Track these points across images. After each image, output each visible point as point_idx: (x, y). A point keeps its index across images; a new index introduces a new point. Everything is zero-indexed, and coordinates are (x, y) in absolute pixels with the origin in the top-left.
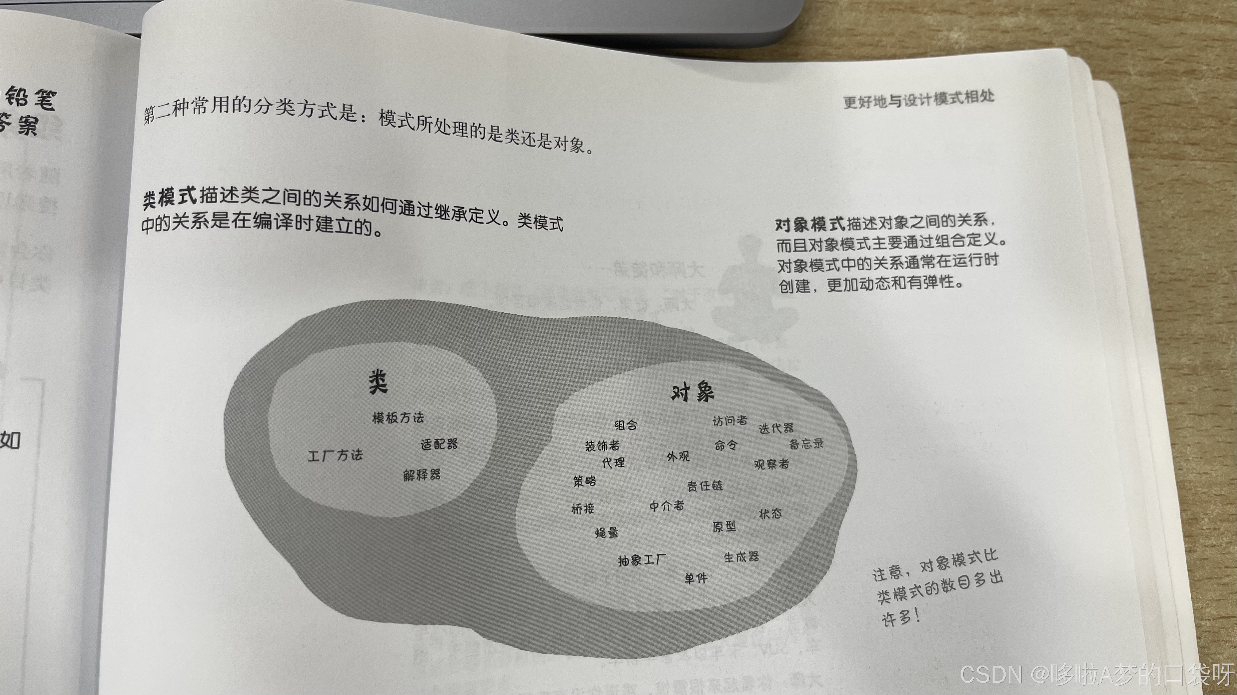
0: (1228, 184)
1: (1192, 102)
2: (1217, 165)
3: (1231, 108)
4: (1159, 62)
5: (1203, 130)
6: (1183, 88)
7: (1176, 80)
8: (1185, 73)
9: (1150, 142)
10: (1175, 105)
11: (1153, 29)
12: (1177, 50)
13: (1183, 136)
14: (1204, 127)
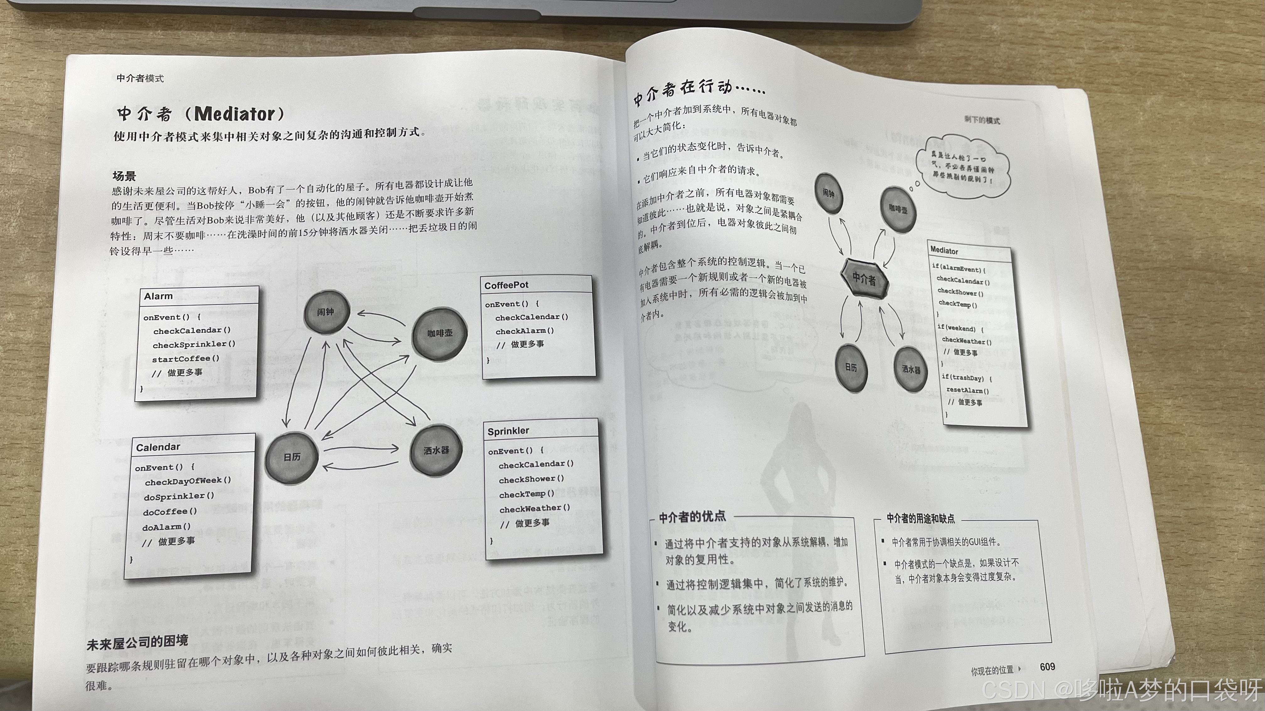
0: (1134, 105)
1: (1116, 63)
2: (1128, 95)
3: (1137, 66)
4: (1100, 43)
6: (1112, 56)
7: (1109, 52)
8: (1113, 48)
9: (1094, 84)
10: (1107, 65)
11: (1096, 25)
12: (1109, 37)
13: (1111, 81)
14: (1122, 76)
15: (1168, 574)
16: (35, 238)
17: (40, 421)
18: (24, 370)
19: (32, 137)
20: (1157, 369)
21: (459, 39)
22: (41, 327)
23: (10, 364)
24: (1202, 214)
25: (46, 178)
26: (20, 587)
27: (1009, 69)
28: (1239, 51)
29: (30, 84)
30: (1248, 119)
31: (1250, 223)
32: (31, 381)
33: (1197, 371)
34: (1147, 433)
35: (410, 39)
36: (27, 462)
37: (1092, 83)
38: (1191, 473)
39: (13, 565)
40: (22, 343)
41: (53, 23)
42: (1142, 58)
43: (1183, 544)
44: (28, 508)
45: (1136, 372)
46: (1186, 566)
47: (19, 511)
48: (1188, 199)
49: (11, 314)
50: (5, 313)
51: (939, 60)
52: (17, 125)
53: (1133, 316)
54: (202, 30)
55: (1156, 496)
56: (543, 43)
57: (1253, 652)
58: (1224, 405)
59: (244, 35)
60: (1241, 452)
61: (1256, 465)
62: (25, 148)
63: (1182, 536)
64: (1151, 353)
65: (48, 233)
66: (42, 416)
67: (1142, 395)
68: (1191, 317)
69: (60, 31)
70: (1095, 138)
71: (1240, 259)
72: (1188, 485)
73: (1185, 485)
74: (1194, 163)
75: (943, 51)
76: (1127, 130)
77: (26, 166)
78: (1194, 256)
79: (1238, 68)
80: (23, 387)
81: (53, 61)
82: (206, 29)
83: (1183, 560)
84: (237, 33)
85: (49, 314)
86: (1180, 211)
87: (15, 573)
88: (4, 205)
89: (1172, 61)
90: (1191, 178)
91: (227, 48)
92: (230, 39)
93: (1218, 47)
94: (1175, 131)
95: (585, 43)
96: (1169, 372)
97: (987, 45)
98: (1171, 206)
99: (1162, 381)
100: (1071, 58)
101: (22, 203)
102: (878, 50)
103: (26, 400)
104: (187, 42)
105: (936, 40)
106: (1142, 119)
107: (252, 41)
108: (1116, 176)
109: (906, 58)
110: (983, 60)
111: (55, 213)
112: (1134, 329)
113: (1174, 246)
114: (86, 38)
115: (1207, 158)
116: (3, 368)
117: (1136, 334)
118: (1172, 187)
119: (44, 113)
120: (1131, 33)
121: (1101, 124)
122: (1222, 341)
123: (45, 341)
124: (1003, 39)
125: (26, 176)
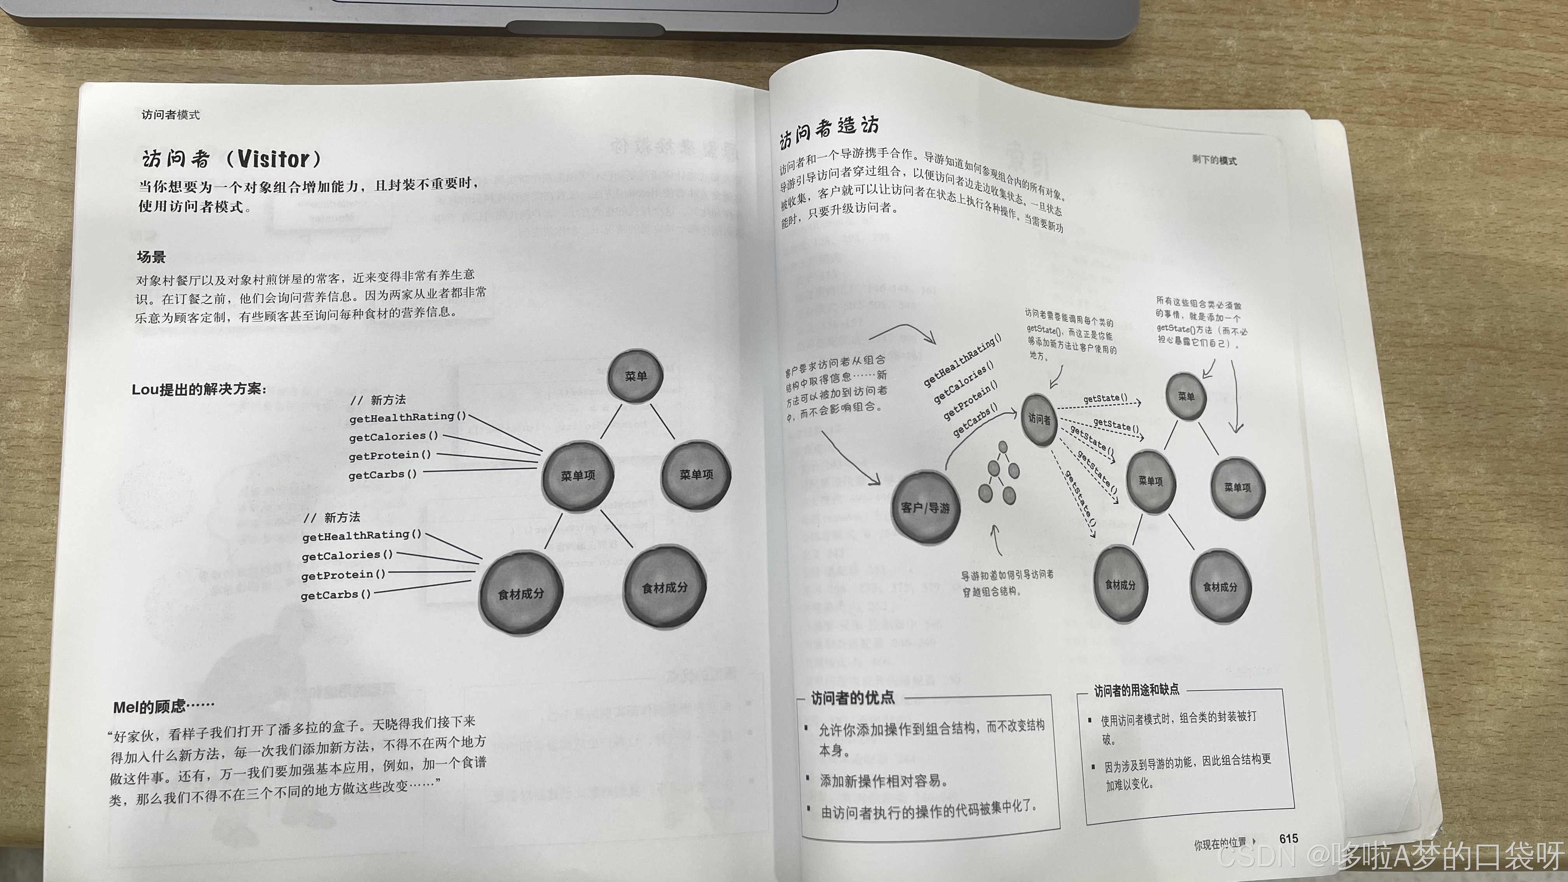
0: (1403, 140)
1: (1381, 87)
2: (1396, 128)
3: (1408, 91)
4: (1361, 62)
5: (1388, 106)
6: (1377, 78)
7: (1372, 73)
8: (1378, 69)
9: (1353, 113)
10: (1370, 90)
11: (1358, 40)
12: (1373, 54)
13: (1375, 110)
14: (1389, 104)
15: (1435, 726)
16: (44, 307)
17: (51, 533)
18: (32, 470)
19: (40, 183)
20: (1426, 471)
21: (564, 59)
22: (52, 417)
23: (15, 463)
24: (1486, 277)
25: (57, 233)
26: (29, 735)
27: (1248, 95)
28: (1537, 71)
29: (36, 116)
30: (1546, 158)
31: (1546, 289)
32: (40, 485)
33: (1476, 474)
34: (1412, 551)
35: (503, 59)
36: (36, 583)
37: (1351, 112)
38: (1465, 601)
39: (20, 710)
40: (30, 437)
41: (64, 40)
42: (1413, 81)
43: (1454, 688)
44: (38, 640)
45: (1399, 474)
46: (1458, 715)
47: (27, 644)
48: (1470, 258)
49: (15, 402)
50: (8, 400)
51: (1160, 84)
52: (21, 168)
53: (1397, 405)
54: (248, 49)
55: (1422, 629)
56: (667, 64)
57: (1539, 821)
58: (1509, 516)
59: (299, 54)
60: (1528, 574)
61: (1547, 591)
62: (30, 196)
63: (1453, 678)
64: (1419, 450)
65: (59, 302)
66: (54, 528)
67: (1406, 503)
68: (1469, 407)
69: (73, 50)
70: (1354, 182)
71: (1532, 334)
72: (1462, 615)
73: (1458, 615)
74: (1477, 213)
75: (1165, 73)
76: (1394, 172)
77: (32, 219)
78: (1475, 329)
79: (1535, 94)
80: (31, 491)
81: (65, 88)
82: (253, 47)
83: (1454, 708)
84: (290, 53)
85: (61, 402)
86: (1458, 273)
87: (23, 719)
88: (6, 267)
89: (1451, 85)
90: (1473, 232)
91: (278, 71)
92: (281, 61)
93: (1510, 67)
94: (1454, 173)
95: (720, 63)
96: (1440, 475)
97: (1220, 66)
98: (1447, 267)
99: (1432, 486)
100: (1325, 81)
101: (28, 264)
102: (1084, 72)
103: (34, 507)
104: (229, 64)
105: (1157, 59)
106: (1412, 157)
107: (308, 62)
108: (1379, 230)
109: (1118, 81)
110: (1214, 83)
111: (68, 277)
112: (1398, 420)
113: (1450, 318)
114: (105, 59)
115: (1493, 207)
116: (6, 468)
117: (1400, 427)
118: (1449, 243)
119: (53, 152)
120: (1401, 50)
121: (1361, 165)
122: (1509, 436)
123: (57, 434)
124: (1240, 57)
125: (32, 231)
